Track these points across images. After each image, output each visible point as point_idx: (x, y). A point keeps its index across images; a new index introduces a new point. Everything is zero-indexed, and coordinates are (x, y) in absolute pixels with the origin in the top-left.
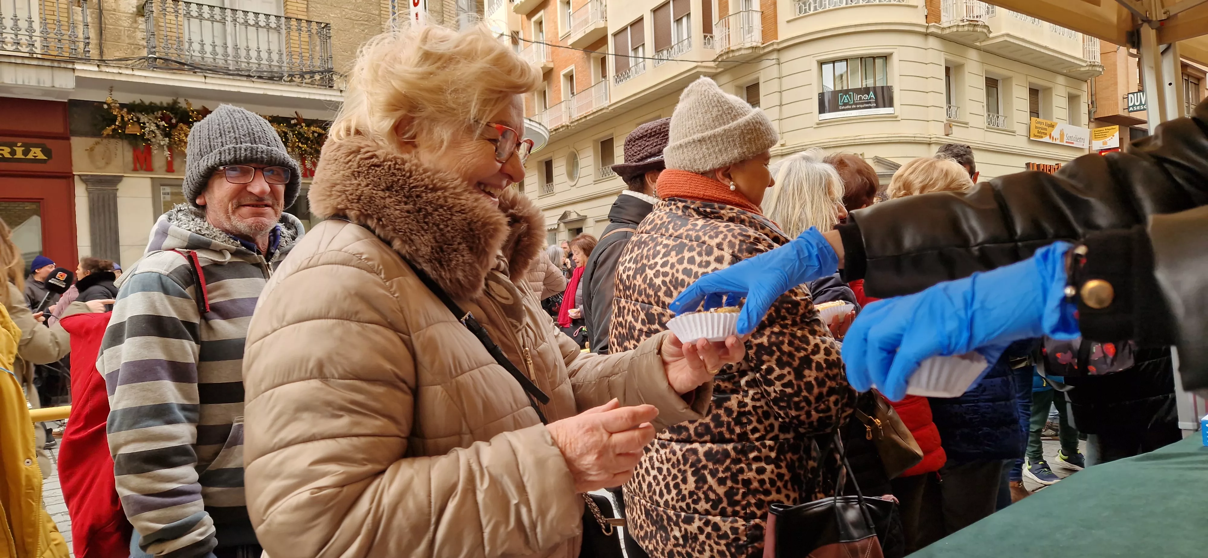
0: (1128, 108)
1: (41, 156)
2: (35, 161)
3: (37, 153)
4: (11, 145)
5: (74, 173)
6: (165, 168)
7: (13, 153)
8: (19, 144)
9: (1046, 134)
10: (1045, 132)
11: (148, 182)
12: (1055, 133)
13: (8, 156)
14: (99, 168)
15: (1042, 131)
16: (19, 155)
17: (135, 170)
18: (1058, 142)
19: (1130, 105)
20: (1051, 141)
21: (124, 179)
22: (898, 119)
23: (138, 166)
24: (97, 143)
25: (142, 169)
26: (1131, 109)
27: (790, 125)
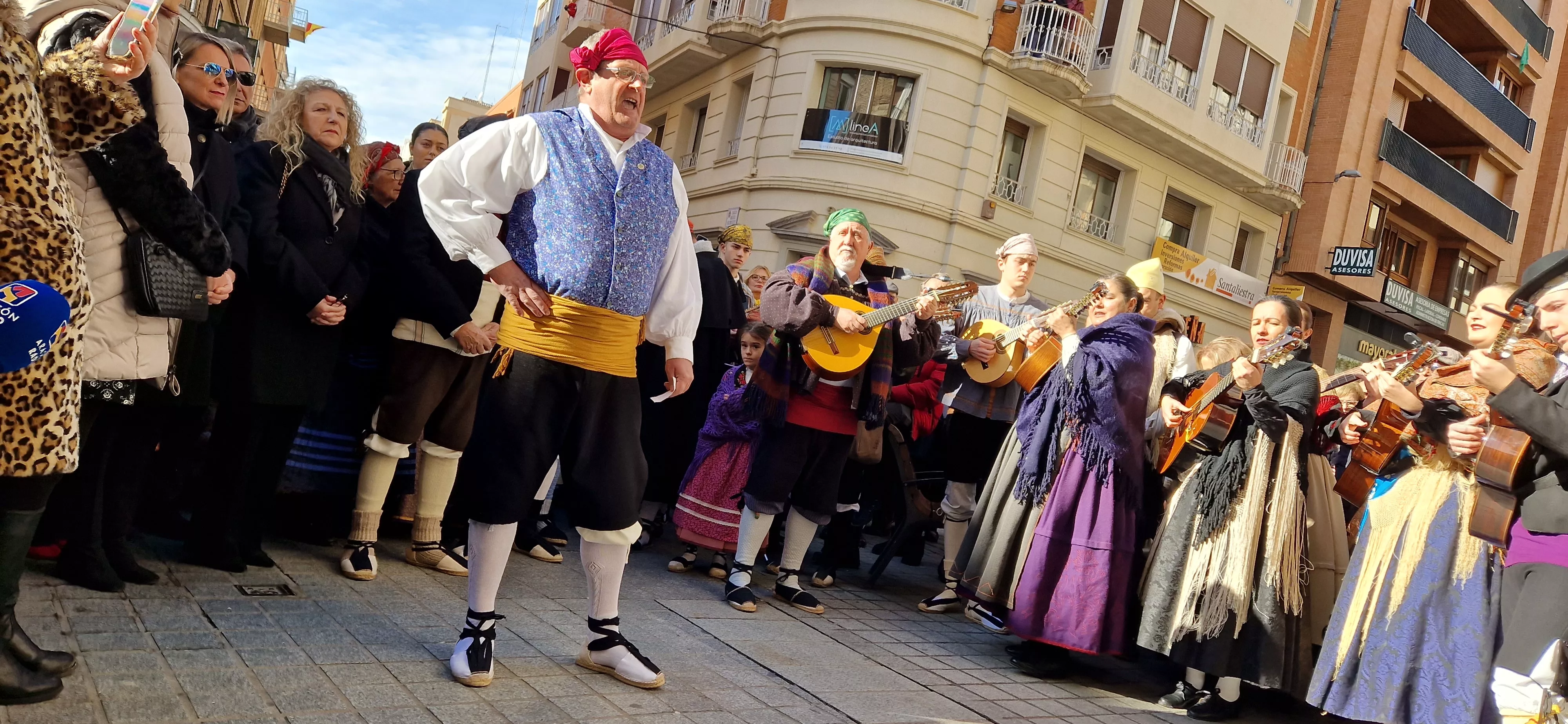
0: (1331, 269)
9: (1180, 268)
10: (1181, 265)
12: (1200, 272)
15: (1173, 261)
18: (1201, 285)
19: (1336, 263)
20: (1188, 280)
22: (905, 172)
26: (1335, 269)
27: (767, 148)
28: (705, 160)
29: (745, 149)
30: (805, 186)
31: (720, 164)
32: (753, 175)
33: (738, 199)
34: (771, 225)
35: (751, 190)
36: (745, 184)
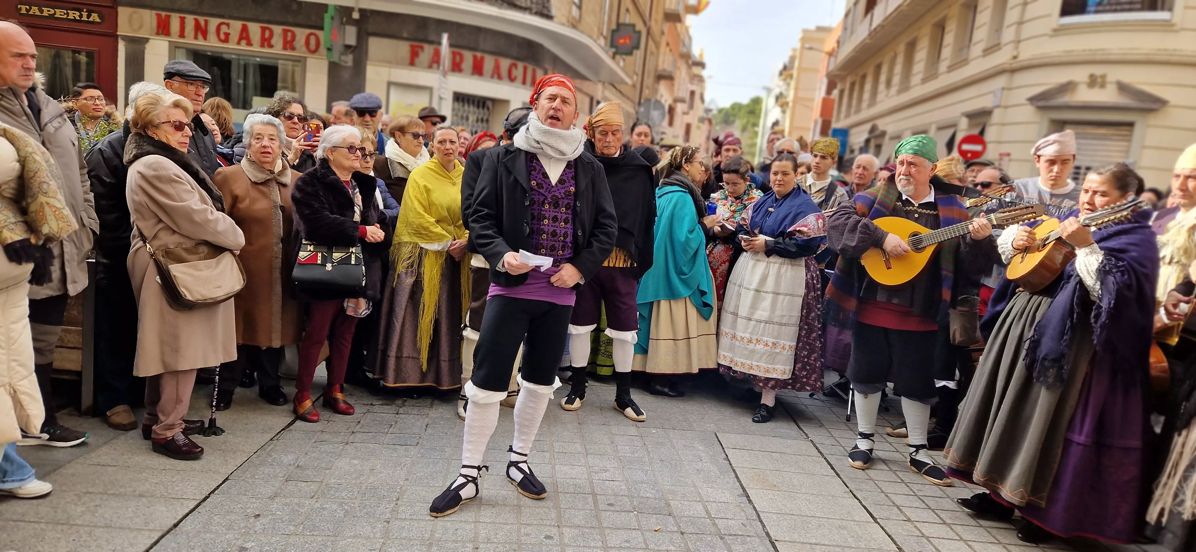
1: (98, 20)
2: (93, 23)
3: (95, 17)
4: (80, 10)
5: (118, 33)
6: (178, 34)
7: (81, 16)
8: (85, 10)
11: (167, 43)
13: (78, 18)
14: (134, 31)
16: (85, 18)
17: (158, 34)
21: (150, 41)
22: (1176, 28)
23: (160, 31)
24: (134, 12)
25: (162, 34)
27: (1027, 30)
28: (976, 50)
29: (1008, 34)
30: (1064, 59)
31: (988, 51)
32: (1015, 57)
33: (1001, 82)
34: (1032, 100)
35: (1013, 71)
36: (1007, 67)
